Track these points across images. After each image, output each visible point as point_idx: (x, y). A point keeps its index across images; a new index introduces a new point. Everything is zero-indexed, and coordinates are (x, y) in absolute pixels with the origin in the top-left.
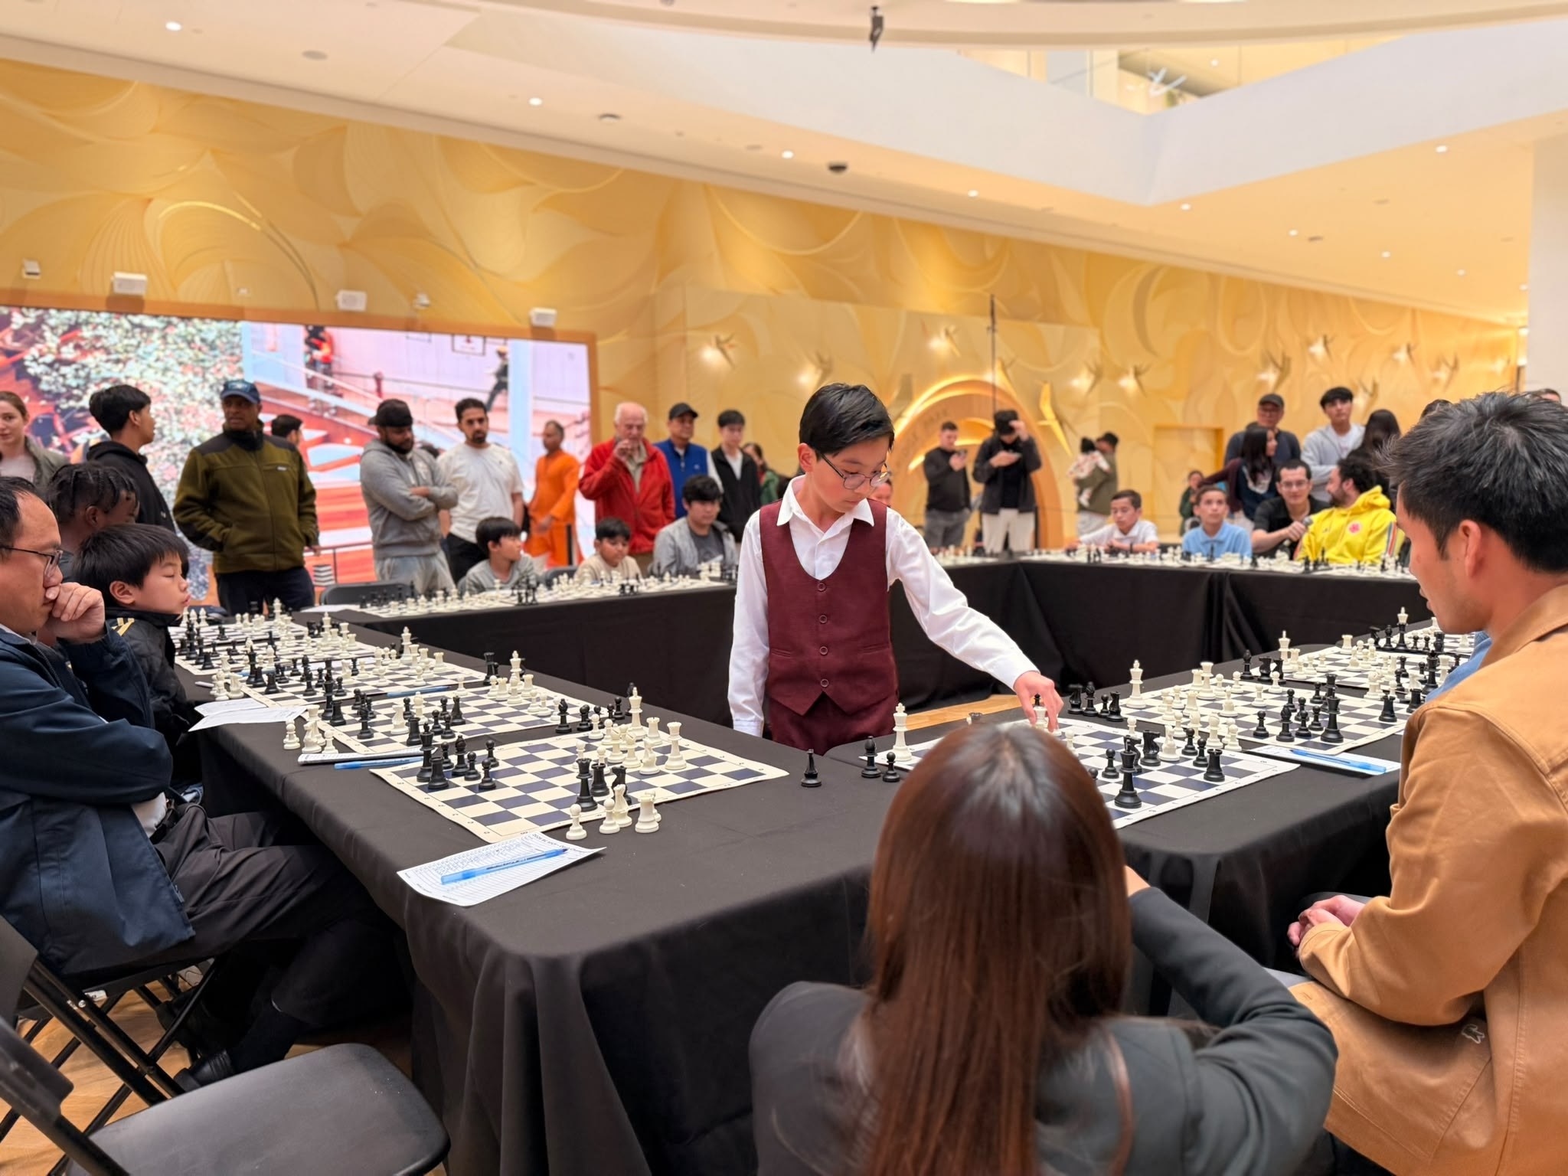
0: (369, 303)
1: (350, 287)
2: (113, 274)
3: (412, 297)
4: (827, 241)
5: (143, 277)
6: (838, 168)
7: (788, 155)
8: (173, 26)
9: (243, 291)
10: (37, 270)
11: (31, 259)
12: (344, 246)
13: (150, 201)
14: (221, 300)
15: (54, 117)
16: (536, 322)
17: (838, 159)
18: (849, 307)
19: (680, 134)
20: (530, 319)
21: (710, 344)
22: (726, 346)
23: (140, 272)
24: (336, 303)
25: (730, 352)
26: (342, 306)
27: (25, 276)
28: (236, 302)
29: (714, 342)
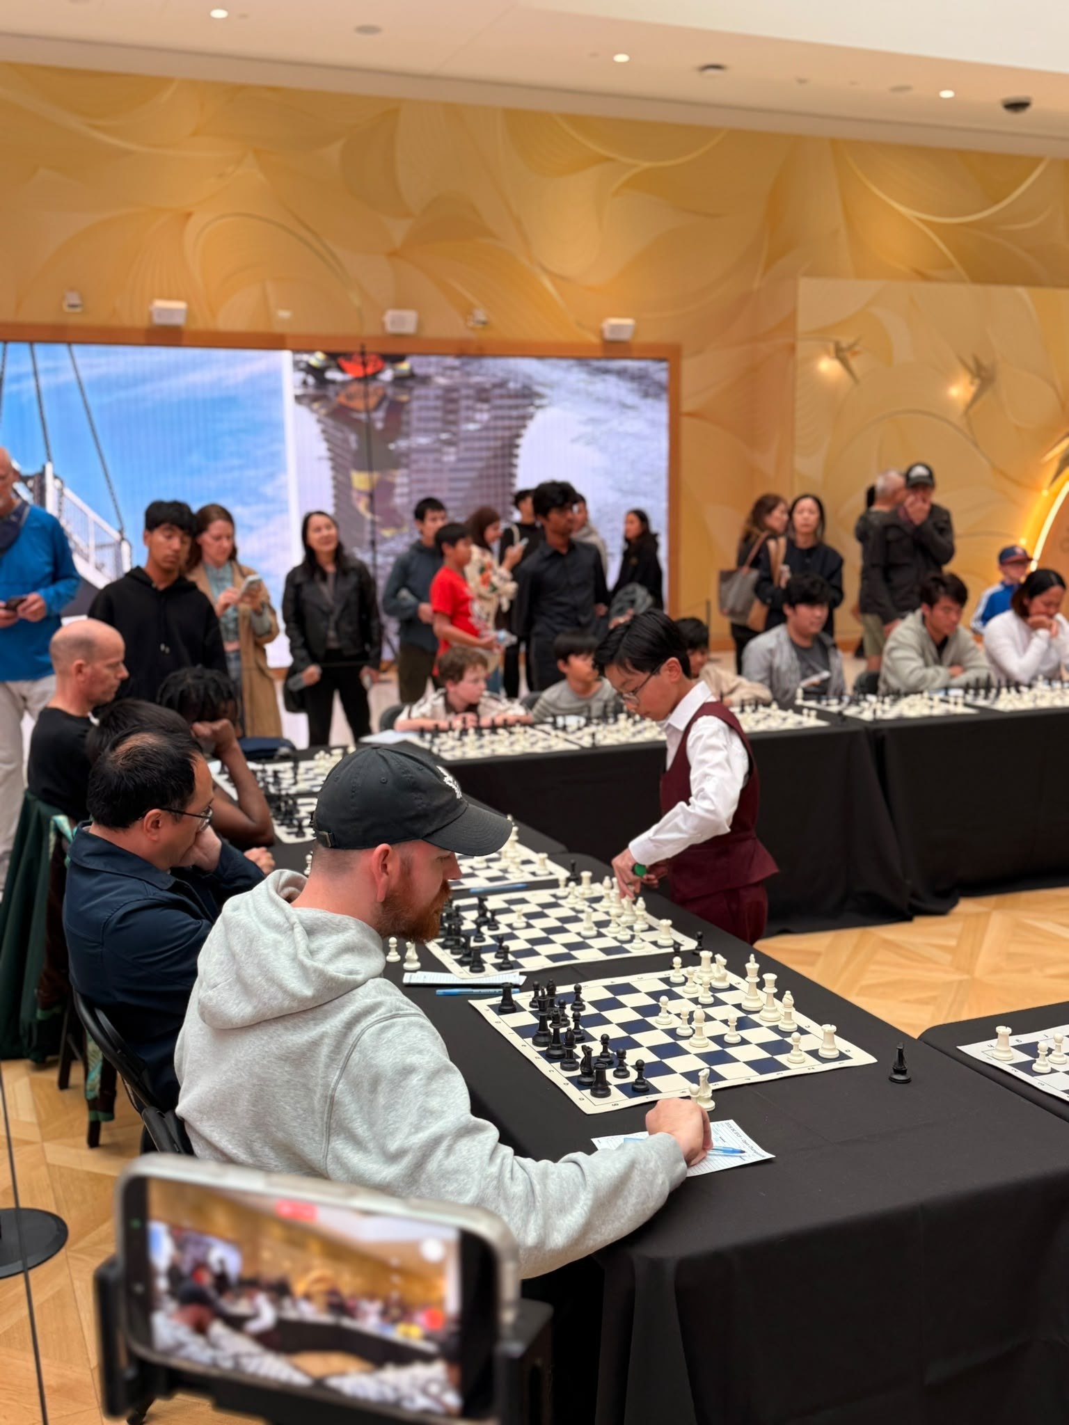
0: (420, 324)
1: (399, 305)
2: (151, 302)
3: (468, 311)
4: (997, 202)
5: (181, 305)
6: (1017, 106)
7: (947, 94)
8: (219, 14)
9: (284, 314)
10: (77, 301)
11: (72, 289)
12: (393, 254)
13: (189, 215)
14: (260, 327)
15: (96, 128)
16: (608, 335)
17: (1016, 94)
18: (1021, 291)
19: (801, 81)
20: (601, 332)
21: (828, 353)
22: (848, 355)
23: (178, 299)
24: (383, 325)
25: (854, 363)
26: (390, 328)
27: (67, 309)
28: (278, 329)
29: (832, 347)
